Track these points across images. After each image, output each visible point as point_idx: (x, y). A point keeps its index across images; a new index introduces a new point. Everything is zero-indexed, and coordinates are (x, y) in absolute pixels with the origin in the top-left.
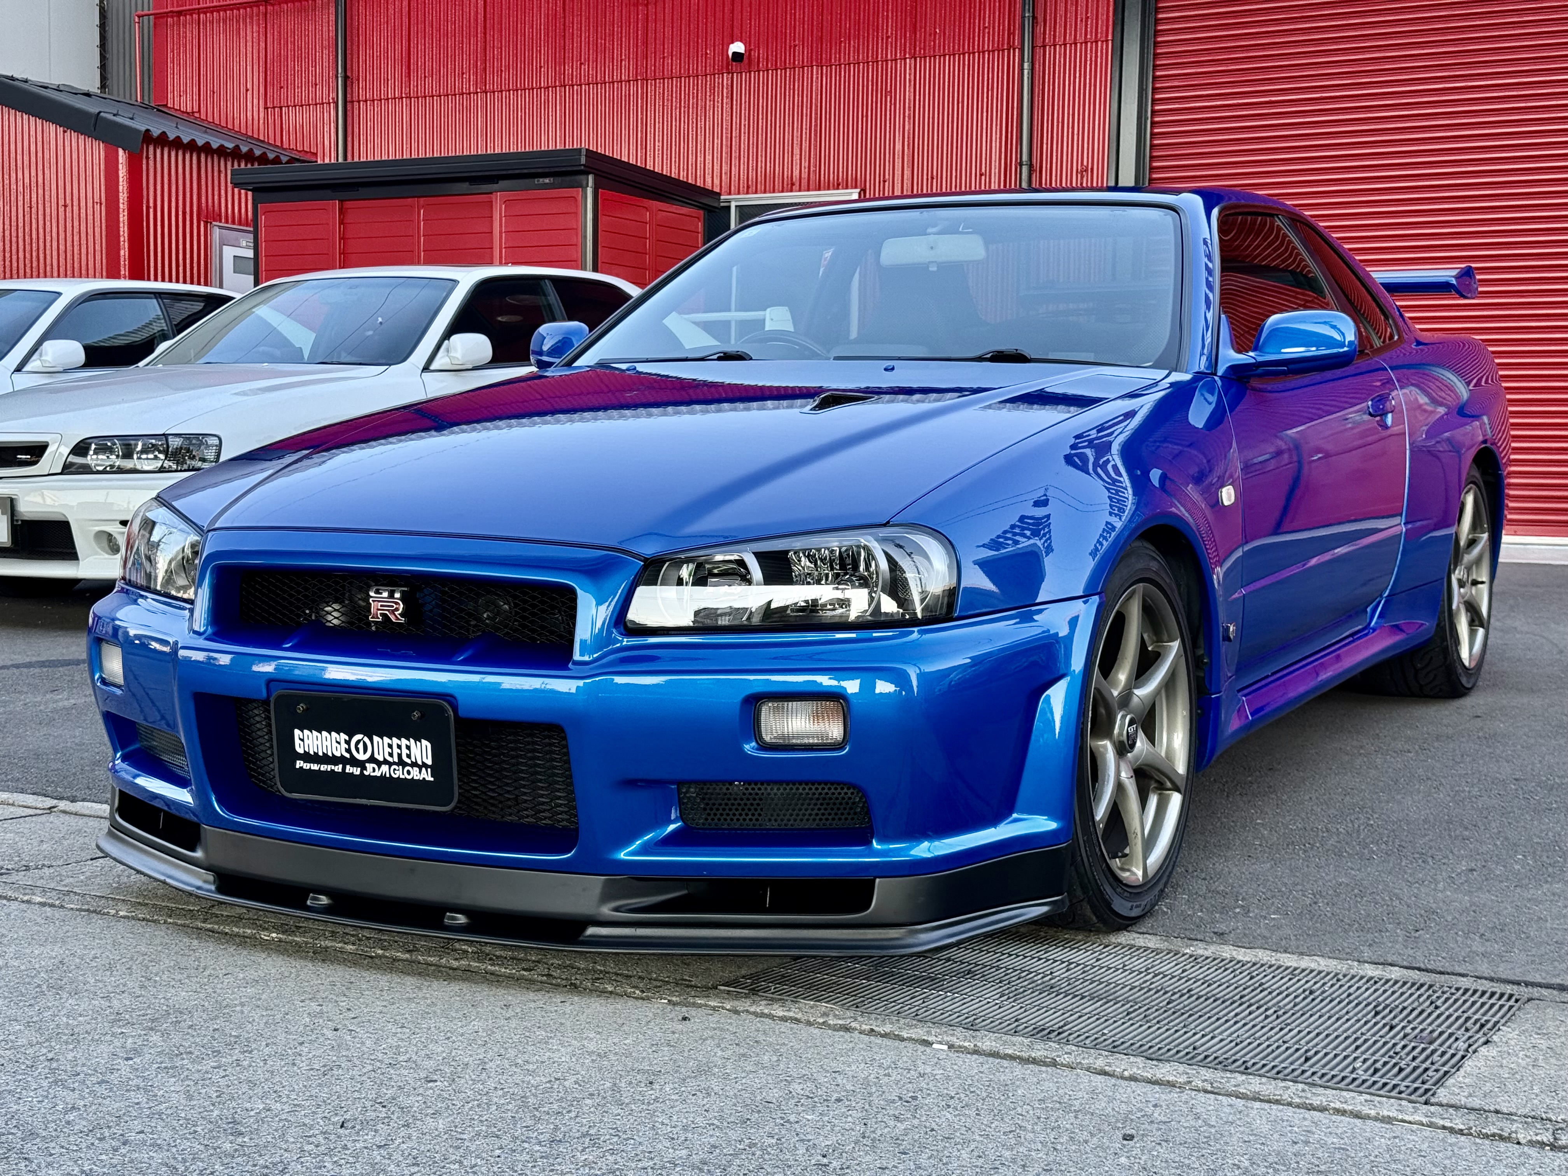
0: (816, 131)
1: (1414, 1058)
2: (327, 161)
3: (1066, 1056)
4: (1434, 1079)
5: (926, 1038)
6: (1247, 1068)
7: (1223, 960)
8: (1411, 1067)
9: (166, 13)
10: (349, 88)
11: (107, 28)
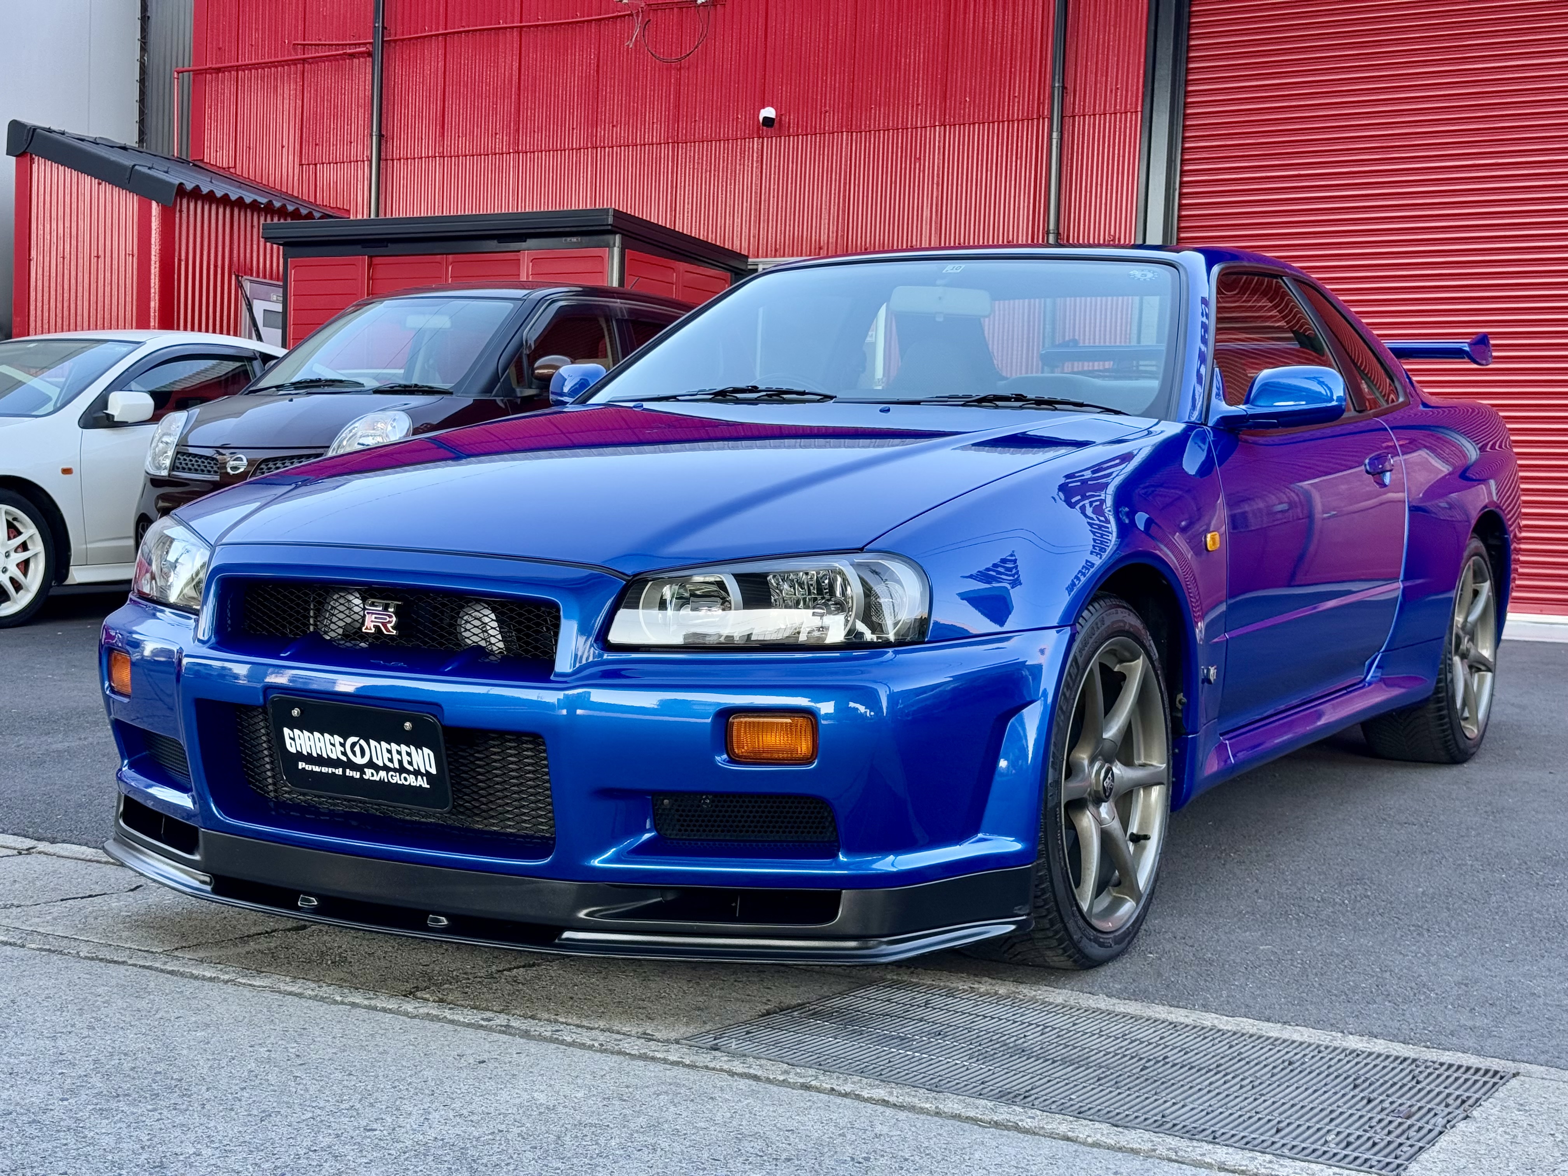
0: (844, 196)
1: (1390, 1133)
2: (359, 217)
3: (1029, 1120)
4: (1407, 1155)
5: (886, 1098)
6: (1215, 1138)
7: (1203, 1028)
8: (1385, 1142)
9: (206, 70)
10: (383, 147)
11: (147, 84)
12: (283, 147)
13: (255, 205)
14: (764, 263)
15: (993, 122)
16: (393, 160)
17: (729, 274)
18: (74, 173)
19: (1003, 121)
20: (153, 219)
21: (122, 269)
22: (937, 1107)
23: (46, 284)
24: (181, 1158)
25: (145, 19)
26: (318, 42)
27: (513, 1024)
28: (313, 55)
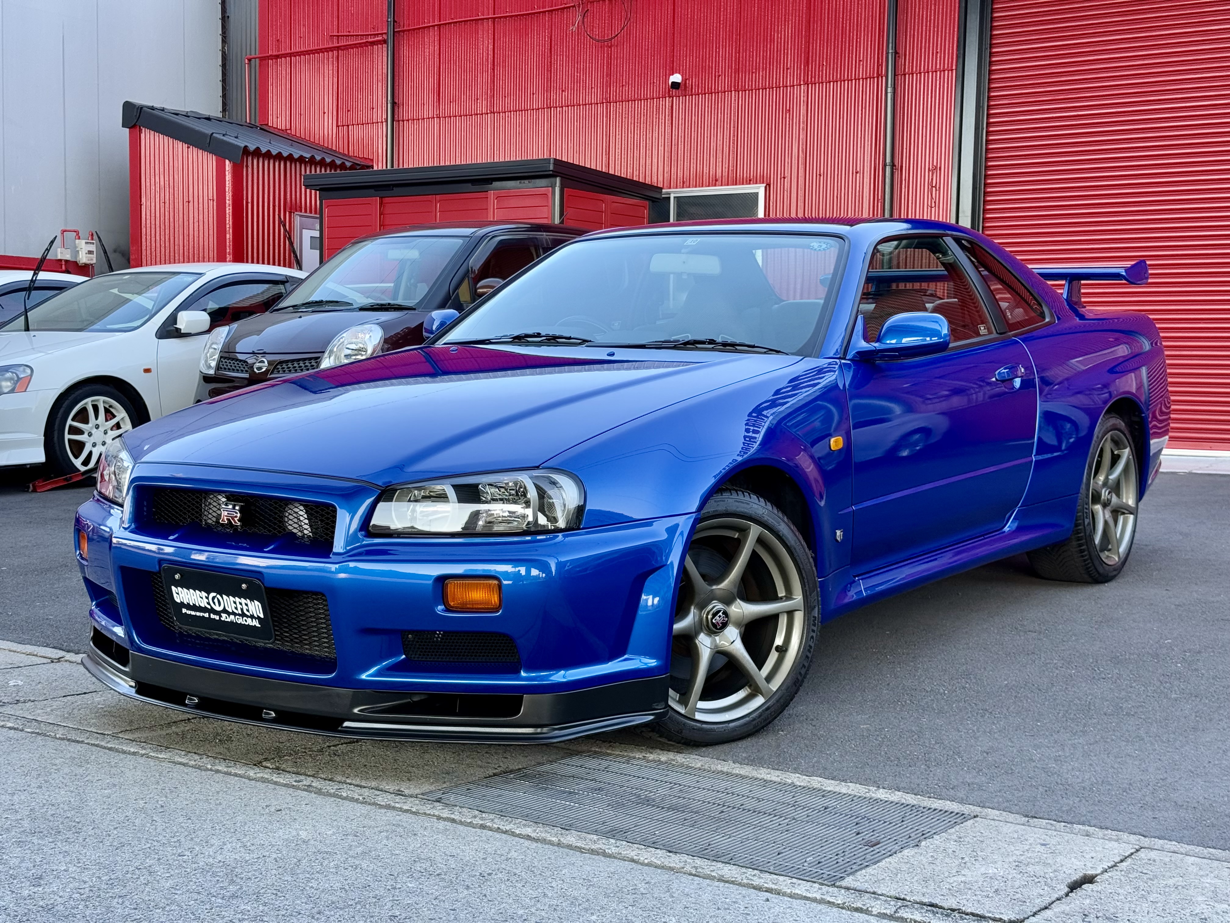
0: (733, 140)
1: (853, 856)
2: (379, 168)
3: (614, 848)
4: (853, 870)
5: (530, 834)
7: (783, 785)
8: (844, 862)
9: (268, 57)
10: (396, 111)
11: (227, 67)
12: (324, 113)
13: (301, 159)
14: (674, 193)
15: (844, 81)
16: (403, 121)
17: (648, 202)
18: (171, 140)
19: (852, 80)
20: (227, 173)
21: (206, 210)
22: (559, 840)
23: (153, 222)
24: (55, 873)
25: (225, 18)
26: (348, 34)
27: (314, 784)
28: (345, 44)
